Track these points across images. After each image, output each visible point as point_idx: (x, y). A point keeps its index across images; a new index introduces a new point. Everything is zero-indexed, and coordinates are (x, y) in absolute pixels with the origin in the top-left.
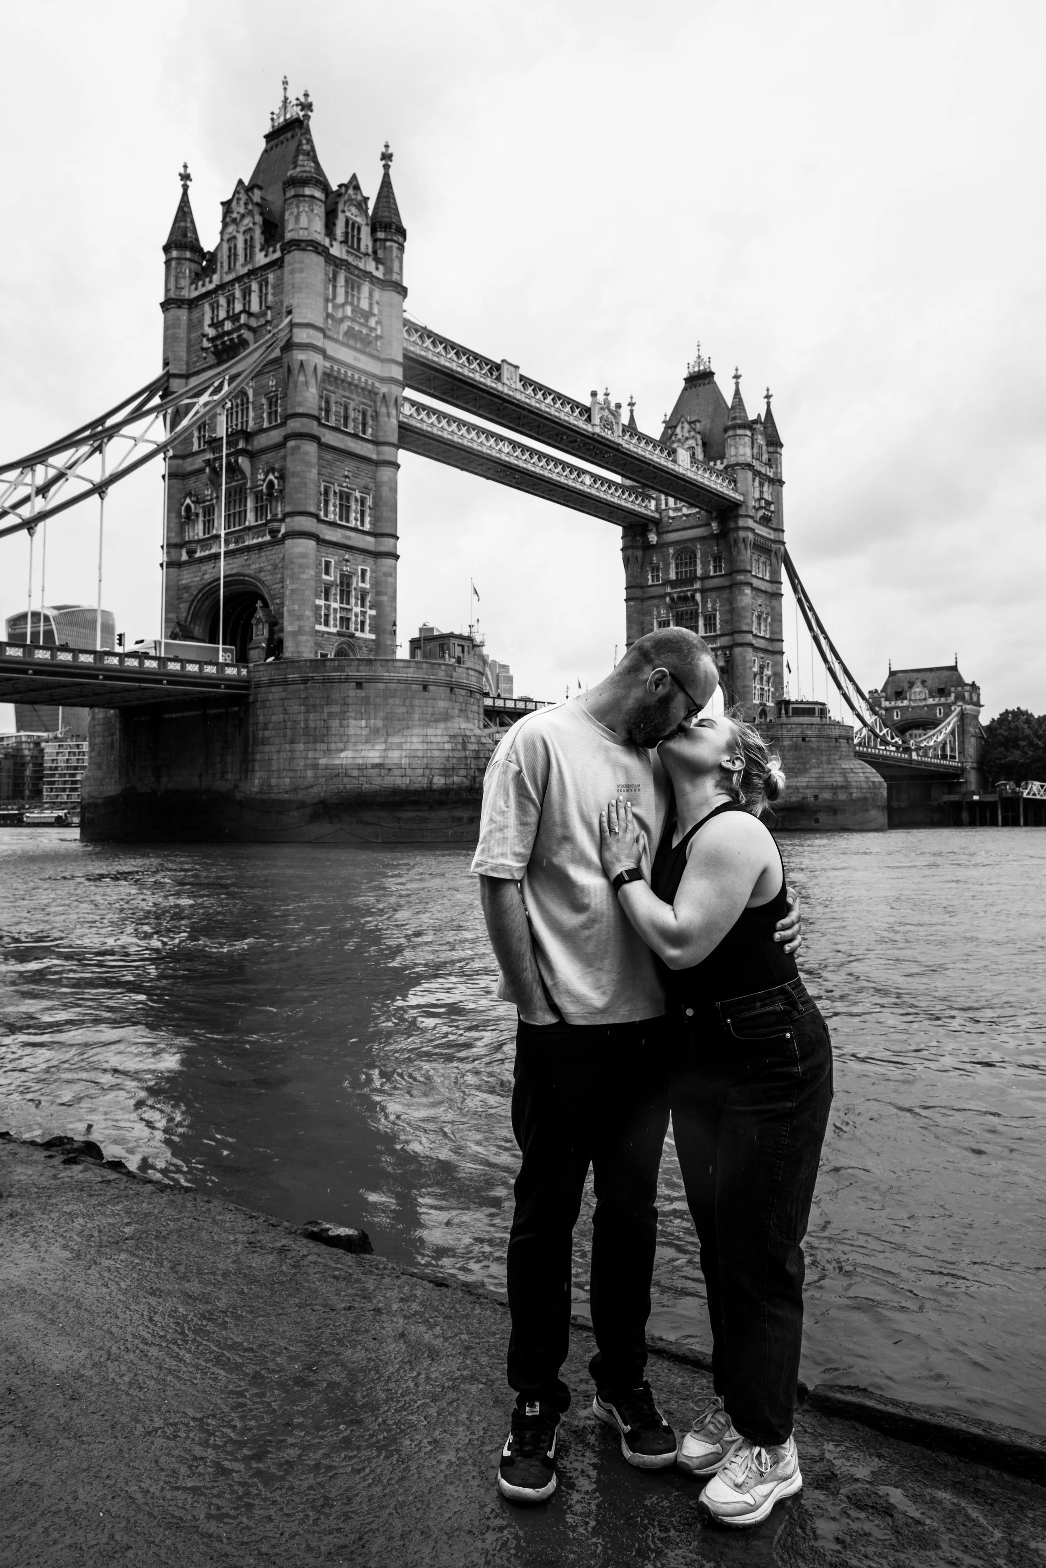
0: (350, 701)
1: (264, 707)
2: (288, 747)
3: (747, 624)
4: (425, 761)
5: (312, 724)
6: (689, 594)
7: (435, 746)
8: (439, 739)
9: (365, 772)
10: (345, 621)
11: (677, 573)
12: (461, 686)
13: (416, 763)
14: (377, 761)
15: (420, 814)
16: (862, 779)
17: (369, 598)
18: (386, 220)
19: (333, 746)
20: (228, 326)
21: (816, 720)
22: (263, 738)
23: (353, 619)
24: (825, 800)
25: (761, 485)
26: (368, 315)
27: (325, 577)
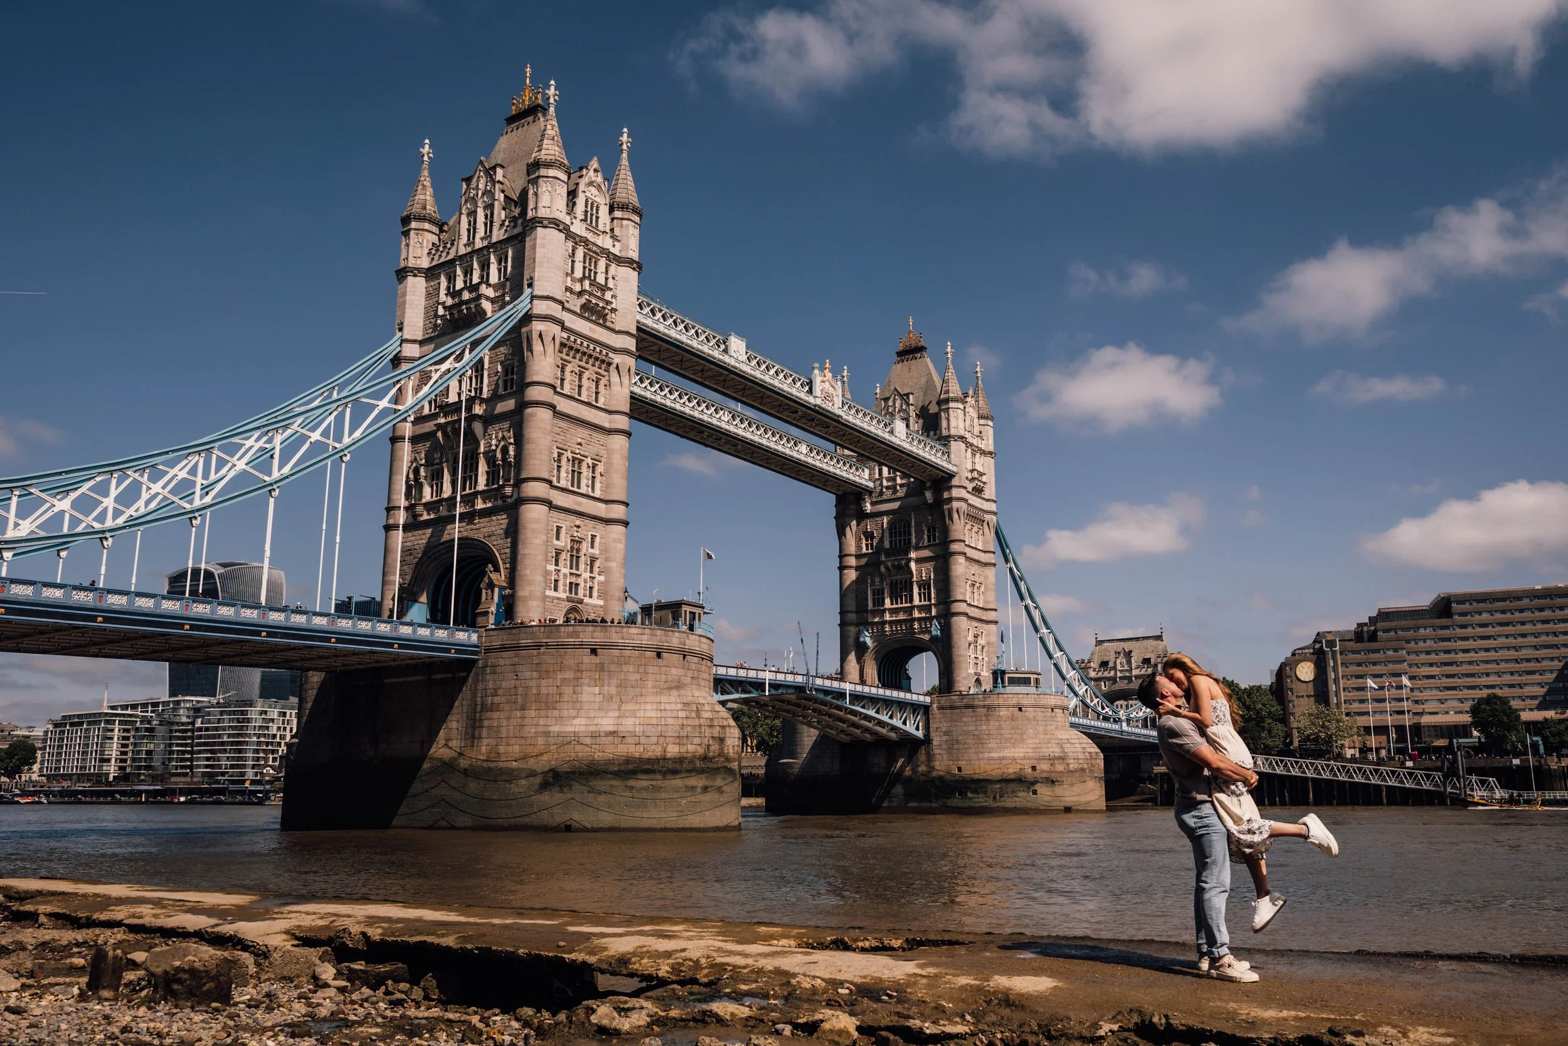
0: (584, 667)
1: (493, 673)
2: (518, 714)
3: (961, 593)
4: (659, 728)
5: (544, 691)
6: (903, 562)
7: (669, 714)
8: (673, 707)
9: (598, 740)
10: (574, 587)
11: (891, 542)
12: (694, 654)
13: (650, 731)
14: (611, 728)
15: (654, 783)
16: (1079, 750)
17: (597, 564)
18: (623, 200)
19: (565, 713)
20: (466, 296)
21: (1031, 689)
22: (492, 704)
23: (582, 584)
24: (1043, 771)
25: (973, 455)
26: (604, 288)
27: (556, 542)
